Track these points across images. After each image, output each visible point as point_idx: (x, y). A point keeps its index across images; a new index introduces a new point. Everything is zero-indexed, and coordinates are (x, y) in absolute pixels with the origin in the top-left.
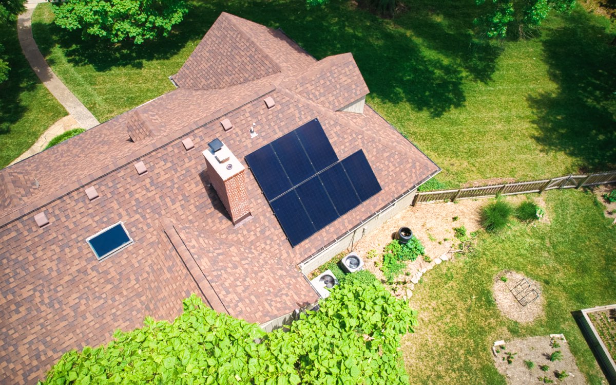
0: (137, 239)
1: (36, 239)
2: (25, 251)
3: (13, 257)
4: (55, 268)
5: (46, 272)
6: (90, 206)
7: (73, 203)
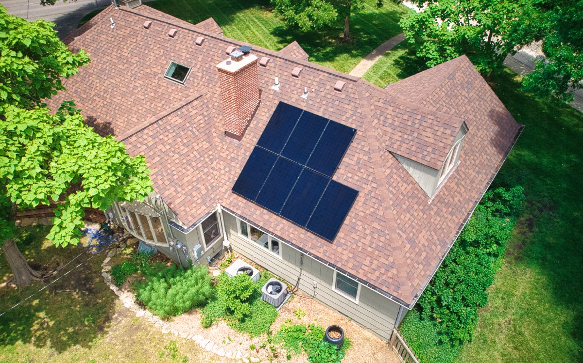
0: (186, 85)
1: (162, 40)
2: (154, 41)
3: (149, 39)
4: (151, 61)
5: (147, 59)
6: (193, 47)
7: (190, 38)
